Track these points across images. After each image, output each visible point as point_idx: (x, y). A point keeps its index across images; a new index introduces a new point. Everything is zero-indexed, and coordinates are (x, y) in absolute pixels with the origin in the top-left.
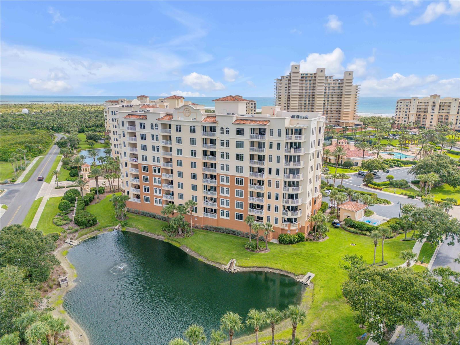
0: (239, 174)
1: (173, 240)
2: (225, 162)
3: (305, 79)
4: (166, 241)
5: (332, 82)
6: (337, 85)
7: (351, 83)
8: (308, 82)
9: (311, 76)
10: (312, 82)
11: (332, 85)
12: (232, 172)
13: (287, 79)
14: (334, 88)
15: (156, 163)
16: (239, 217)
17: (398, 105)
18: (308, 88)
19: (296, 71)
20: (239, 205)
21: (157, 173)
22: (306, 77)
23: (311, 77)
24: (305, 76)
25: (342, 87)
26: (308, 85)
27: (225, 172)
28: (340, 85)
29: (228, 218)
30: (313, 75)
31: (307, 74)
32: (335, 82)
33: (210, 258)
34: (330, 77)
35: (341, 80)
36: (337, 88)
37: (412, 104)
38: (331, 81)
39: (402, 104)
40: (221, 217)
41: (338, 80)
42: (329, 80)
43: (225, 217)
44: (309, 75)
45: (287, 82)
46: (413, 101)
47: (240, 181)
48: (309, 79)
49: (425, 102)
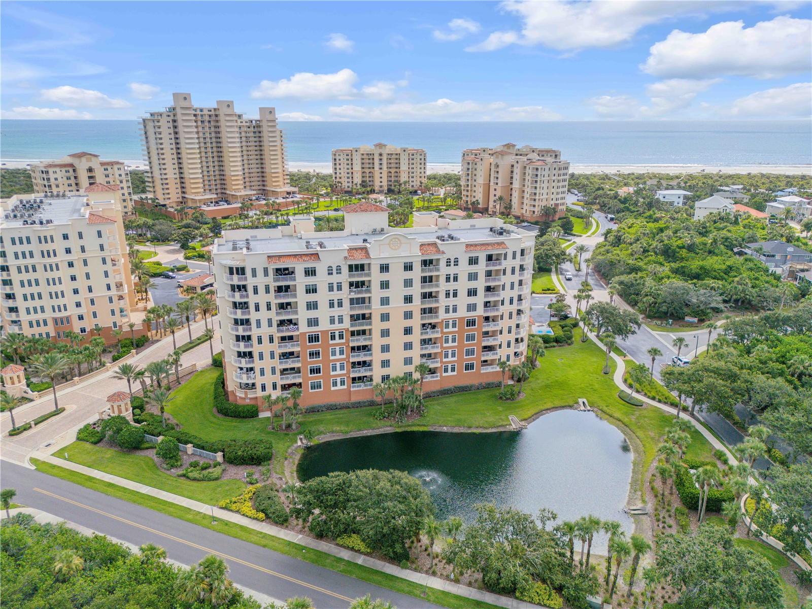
0: (472, 314)
1: (409, 426)
2: (451, 301)
3: (199, 118)
4: (398, 430)
5: (244, 124)
6: (252, 129)
7: (274, 126)
8: (206, 124)
9: (210, 113)
10: (213, 123)
11: (246, 129)
12: (463, 313)
13: (170, 119)
14: (248, 135)
15: (337, 326)
16: (469, 367)
17: (335, 159)
18: (208, 135)
19: (185, 104)
20: (470, 352)
21: (337, 341)
22: (202, 116)
23: (210, 116)
24: (198, 112)
25: (260, 132)
26: (207, 129)
27: (451, 315)
28: (256, 130)
29: (455, 373)
30: (213, 113)
31: (201, 110)
32: (248, 124)
33: (486, 425)
34: (240, 116)
35: (256, 121)
36: (252, 134)
37: (354, 157)
38: (242, 122)
39: (341, 158)
40: (444, 374)
41: (252, 122)
42: (239, 121)
43: (450, 373)
44: (206, 112)
45: (171, 125)
46: (354, 153)
47: (471, 323)
48: (207, 118)
49: (367, 154)
